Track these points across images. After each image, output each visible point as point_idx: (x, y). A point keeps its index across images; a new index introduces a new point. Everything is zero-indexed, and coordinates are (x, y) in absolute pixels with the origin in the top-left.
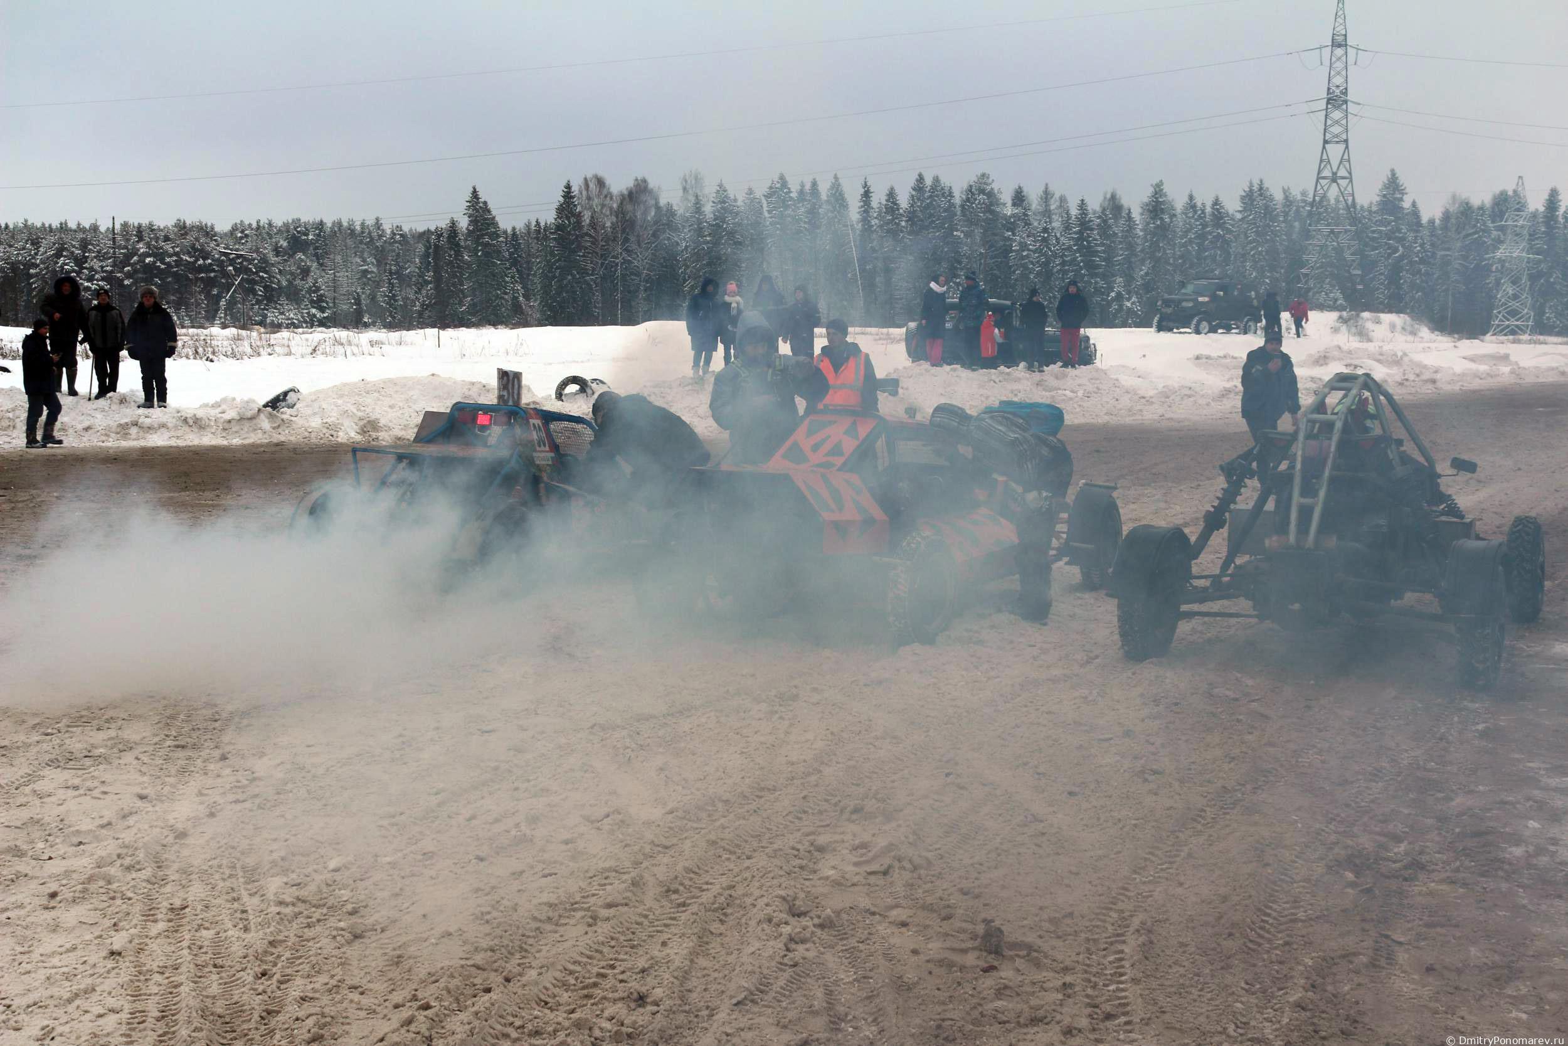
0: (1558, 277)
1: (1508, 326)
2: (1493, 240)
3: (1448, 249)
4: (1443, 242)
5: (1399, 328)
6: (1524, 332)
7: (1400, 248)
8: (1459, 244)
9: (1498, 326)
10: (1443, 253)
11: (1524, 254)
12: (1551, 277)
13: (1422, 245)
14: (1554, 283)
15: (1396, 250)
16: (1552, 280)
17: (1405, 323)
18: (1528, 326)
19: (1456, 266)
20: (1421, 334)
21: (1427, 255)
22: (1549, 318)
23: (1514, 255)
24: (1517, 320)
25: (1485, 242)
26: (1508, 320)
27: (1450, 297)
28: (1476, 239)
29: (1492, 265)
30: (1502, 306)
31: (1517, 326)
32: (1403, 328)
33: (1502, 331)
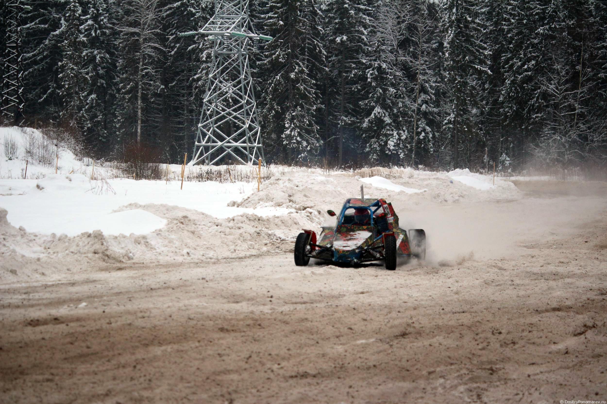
0: (302, 72)
1: (221, 150)
2: (203, 10)
3: (135, 24)
4: (128, 13)
5: (21, 152)
6: (246, 159)
7: (63, 21)
8: (151, 16)
9: (207, 149)
10: (127, 29)
11: (242, 32)
12: (293, 70)
13: (95, 18)
14: (297, 80)
15: (56, 25)
16: (292, 76)
17: (32, 144)
18: (251, 149)
19: (148, 51)
20: (60, 163)
21: (104, 34)
22: (290, 137)
23: (227, 33)
24: (236, 140)
25: (194, 15)
26: (222, 139)
27: (139, 102)
28: (178, 8)
29: (202, 51)
30: (211, 116)
31: (236, 150)
32: (29, 152)
33: (213, 156)
